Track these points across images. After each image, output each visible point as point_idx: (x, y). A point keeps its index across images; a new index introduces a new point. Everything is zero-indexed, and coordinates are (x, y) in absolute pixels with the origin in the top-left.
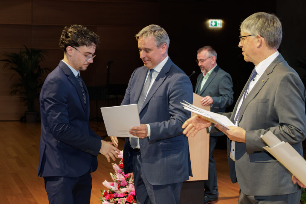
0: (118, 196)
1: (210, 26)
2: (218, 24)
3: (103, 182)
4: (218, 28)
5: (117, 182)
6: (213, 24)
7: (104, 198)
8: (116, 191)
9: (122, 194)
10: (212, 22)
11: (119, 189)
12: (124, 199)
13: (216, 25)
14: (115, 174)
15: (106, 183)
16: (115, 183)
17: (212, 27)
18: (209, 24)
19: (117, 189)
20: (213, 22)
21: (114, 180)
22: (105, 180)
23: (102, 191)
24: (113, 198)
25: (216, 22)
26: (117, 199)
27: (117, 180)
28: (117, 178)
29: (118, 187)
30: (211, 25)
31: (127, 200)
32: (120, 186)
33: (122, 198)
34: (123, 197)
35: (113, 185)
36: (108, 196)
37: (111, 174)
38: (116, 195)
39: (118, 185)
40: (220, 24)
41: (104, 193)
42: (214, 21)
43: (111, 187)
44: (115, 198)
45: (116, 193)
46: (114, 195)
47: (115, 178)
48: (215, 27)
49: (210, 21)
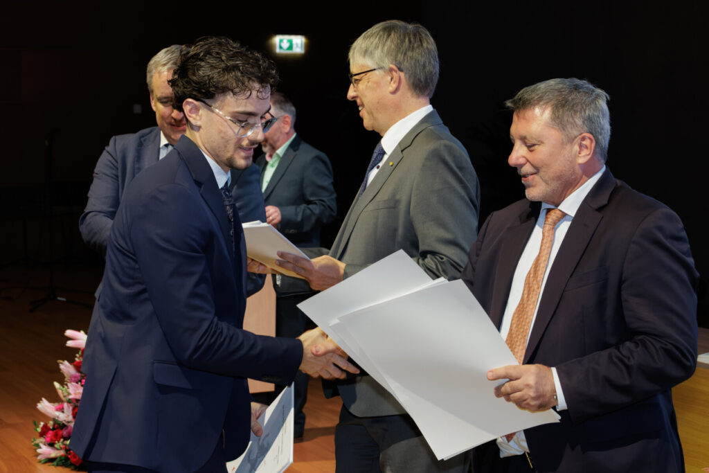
1: (278, 51)
2: (294, 46)
3: (38, 404)
4: (295, 55)
5: (69, 401)
6: (285, 45)
7: (42, 440)
8: (69, 422)
10: (281, 41)
13: (290, 47)
14: (67, 385)
15: (45, 406)
16: (65, 405)
17: (282, 52)
18: (275, 45)
19: (70, 418)
20: (285, 41)
21: (64, 399)
22: (43, 399)
23: (36, 425)
24: (62, 440)
25: (290, 42)
27: (71, 397)
28: (69, 394)
30: (281, 47)
35: (61, 410)
36: (49, 436)
37: (57, 385)
38: (67, 430)
39: (74, 409)
40: (299, 45)
41: (42, 429)
42: (286, 38)
43: (58, 414)
44: (67, 439)
45: (69, 428)
46: (65, 433)
47: (66, 394)
48: (289, 52)
49: (277, 40)
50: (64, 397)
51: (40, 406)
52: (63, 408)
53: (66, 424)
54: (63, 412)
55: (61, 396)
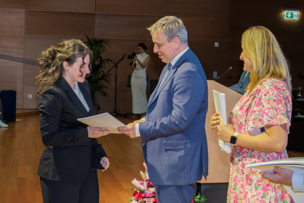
0: (146, 196)
1: (286, 18)
2: (294, 16)
4: (294, 20)
5: (146, 180)
6: (289, 15)
7: (134, 198)
8: (145, 190)
9: (150, 194)
10: (287, 13)
11: (148, 188)
12: (152, 200)
13: (292, 17)
14: (145, 173)
15: (135, 182)
16: (144, 182)
17: (288, 19)
18: (284, 15)
19: (146, 188)
20: (289, 14)
21: (144, 179)
22: (135, 179)
23: (132, 190)
24: (142, 198)
25: (292, 14)
26: (145, 199)
27: (146, 178)
28: (146, 177)
29: (147, 187)
30: (287, 17)
31: (154, 200)
32: (149, 185)
33: (149, 198)
34: (151, 198)
35: (142, 184)
36: (137, 196)
37: (141, 172)
38: (144, 194)
39: (148, 184)
40: (296, 16)
41: (134, 192)
42: (290, 12)
43: (140, 186)
44: (143, 198)
45: (145, 193)
46: (143, 195)
47: (145, 177)
48: (291, 19)
49: (285, 13)
50: (144, 178)
51: (133, 182)
52: (143, 184)
53: (144, 191)
54: (143, 185)
55: (143, 178)
